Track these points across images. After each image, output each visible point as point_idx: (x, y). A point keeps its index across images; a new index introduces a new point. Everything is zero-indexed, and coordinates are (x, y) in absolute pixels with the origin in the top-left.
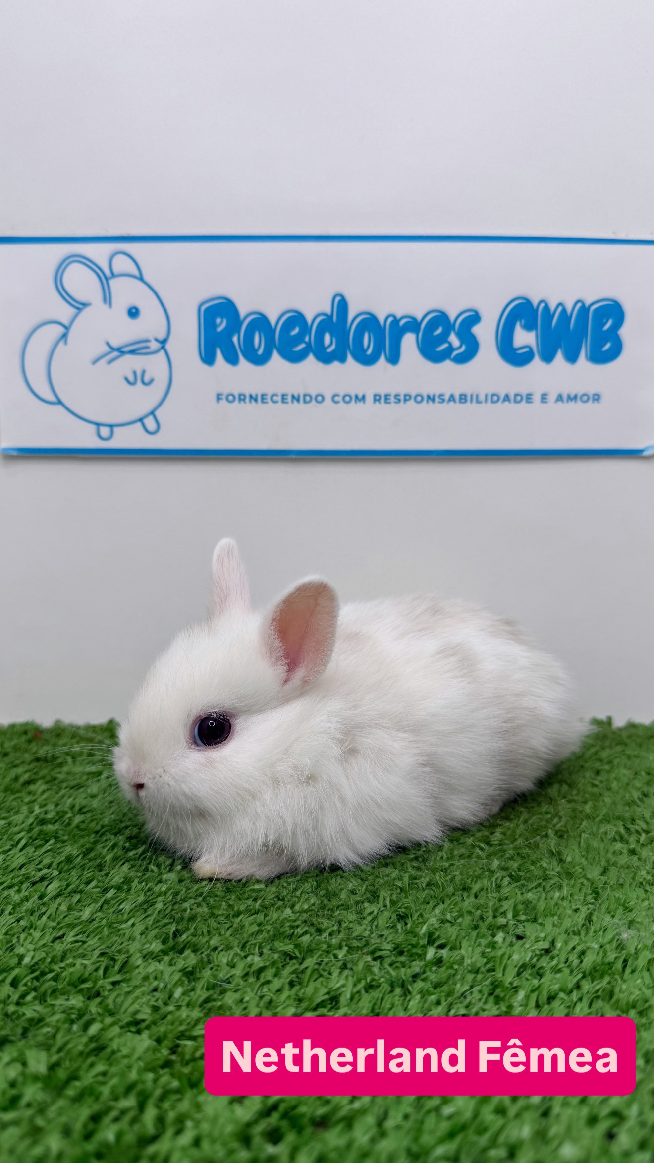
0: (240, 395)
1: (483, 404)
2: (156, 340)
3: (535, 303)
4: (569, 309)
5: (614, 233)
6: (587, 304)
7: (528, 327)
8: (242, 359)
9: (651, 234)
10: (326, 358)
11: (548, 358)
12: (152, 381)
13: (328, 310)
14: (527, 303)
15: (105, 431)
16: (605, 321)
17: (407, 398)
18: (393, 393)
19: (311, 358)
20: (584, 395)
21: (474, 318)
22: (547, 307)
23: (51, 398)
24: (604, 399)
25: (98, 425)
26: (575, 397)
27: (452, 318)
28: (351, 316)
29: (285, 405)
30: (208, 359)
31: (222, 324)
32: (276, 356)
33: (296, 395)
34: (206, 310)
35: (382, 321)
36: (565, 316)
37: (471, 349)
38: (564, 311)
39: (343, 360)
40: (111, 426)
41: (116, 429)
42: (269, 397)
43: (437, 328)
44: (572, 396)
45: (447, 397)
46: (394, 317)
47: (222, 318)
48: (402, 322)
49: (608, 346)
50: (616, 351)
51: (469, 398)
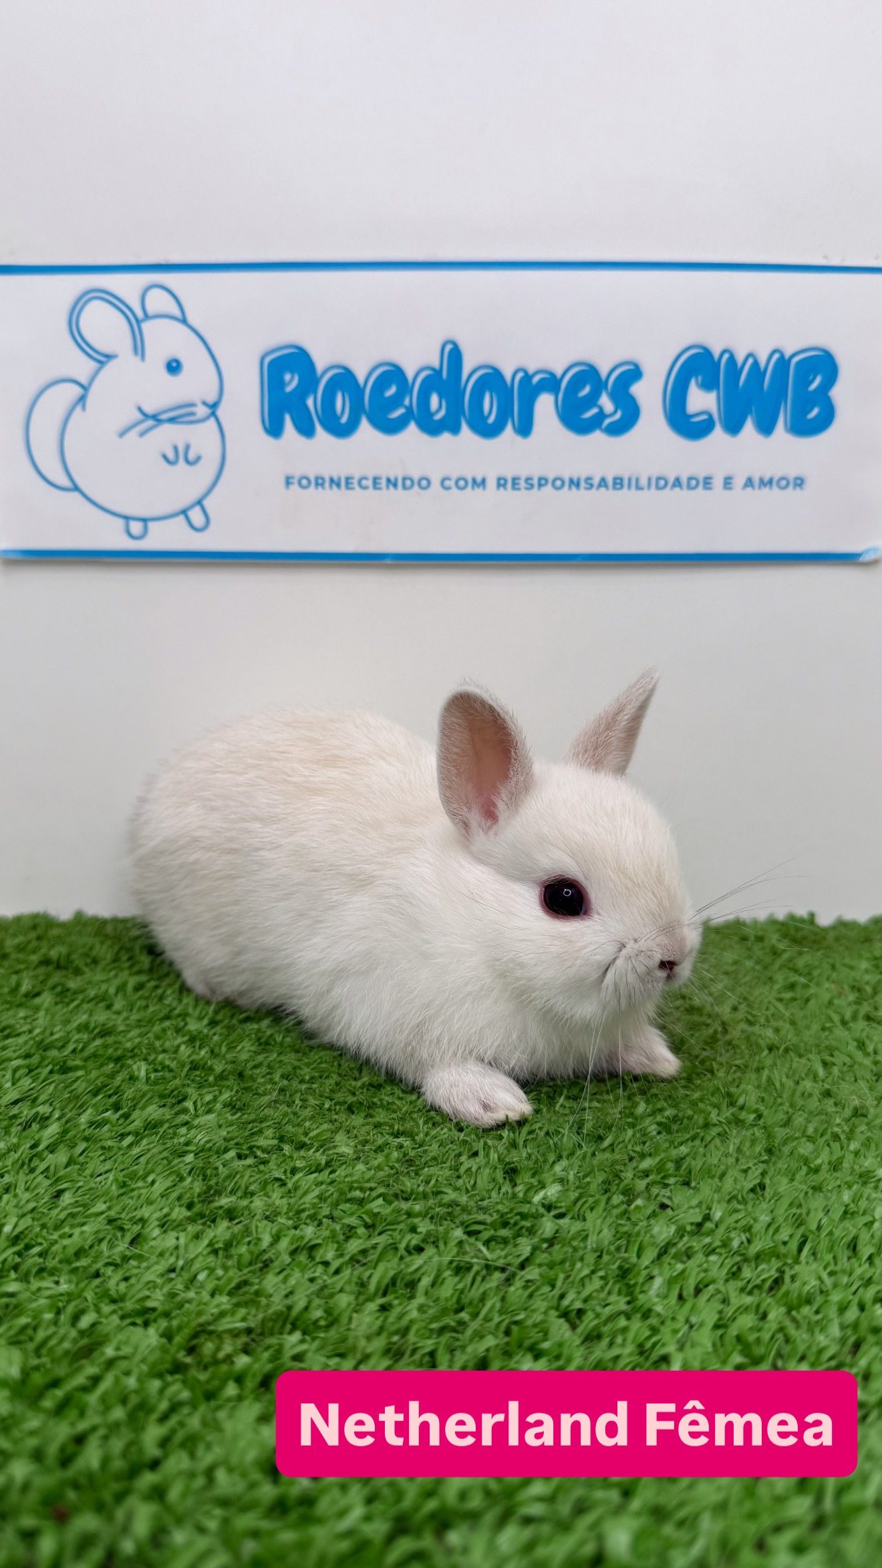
0: (317, 478)
1: (645, 492)
2: (204, 403)
3: (716, 355)
4: (762, 362)
5: (826, 257)
6: (787, 355)
7: (708, 386)
8: (319, 429)
9: (877, 258)
10: (432, 428)
11: (733, 427)
12: (199, 458)
13: (436, 363)
14: (707, 352)
15: (136, 528)
16: (811, 377)
17: (542, 482)
18: (524, 476)
19: (413, 427)
20: (783, 478)
21: (634, 373)
22: (732, 359)
23: (65, 482)
24: (810, 484)
25: (127, 518)
26: (771, 481)
27: (604, 373)
28: (467, 369)
29: (377, 492)
30: (274, 429)
31: (292, 382)
32: (365, 425)
33: (392, 479)
34: (271, 363)
35: (508, 378)
36: (757, 371)
37: (630, 415)
38: (756, 363)
39: (455, 430)
40: (145, 521)
41: (151, 525)
42: (355, 481)
43: (583, 387)
44: (766, 480)
45: (596, 481)
46: (526, 372)
47: (292, 372)
48: (536, 379)
49: (815, 412)
50: (826, 419)
51: (626, 482)
